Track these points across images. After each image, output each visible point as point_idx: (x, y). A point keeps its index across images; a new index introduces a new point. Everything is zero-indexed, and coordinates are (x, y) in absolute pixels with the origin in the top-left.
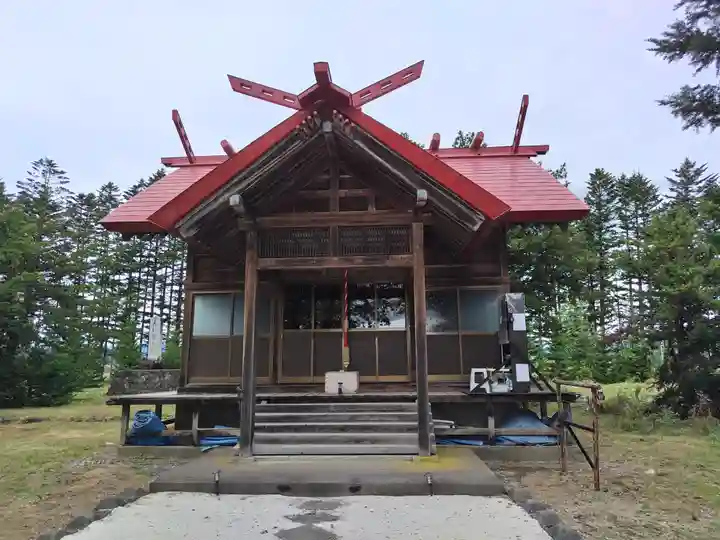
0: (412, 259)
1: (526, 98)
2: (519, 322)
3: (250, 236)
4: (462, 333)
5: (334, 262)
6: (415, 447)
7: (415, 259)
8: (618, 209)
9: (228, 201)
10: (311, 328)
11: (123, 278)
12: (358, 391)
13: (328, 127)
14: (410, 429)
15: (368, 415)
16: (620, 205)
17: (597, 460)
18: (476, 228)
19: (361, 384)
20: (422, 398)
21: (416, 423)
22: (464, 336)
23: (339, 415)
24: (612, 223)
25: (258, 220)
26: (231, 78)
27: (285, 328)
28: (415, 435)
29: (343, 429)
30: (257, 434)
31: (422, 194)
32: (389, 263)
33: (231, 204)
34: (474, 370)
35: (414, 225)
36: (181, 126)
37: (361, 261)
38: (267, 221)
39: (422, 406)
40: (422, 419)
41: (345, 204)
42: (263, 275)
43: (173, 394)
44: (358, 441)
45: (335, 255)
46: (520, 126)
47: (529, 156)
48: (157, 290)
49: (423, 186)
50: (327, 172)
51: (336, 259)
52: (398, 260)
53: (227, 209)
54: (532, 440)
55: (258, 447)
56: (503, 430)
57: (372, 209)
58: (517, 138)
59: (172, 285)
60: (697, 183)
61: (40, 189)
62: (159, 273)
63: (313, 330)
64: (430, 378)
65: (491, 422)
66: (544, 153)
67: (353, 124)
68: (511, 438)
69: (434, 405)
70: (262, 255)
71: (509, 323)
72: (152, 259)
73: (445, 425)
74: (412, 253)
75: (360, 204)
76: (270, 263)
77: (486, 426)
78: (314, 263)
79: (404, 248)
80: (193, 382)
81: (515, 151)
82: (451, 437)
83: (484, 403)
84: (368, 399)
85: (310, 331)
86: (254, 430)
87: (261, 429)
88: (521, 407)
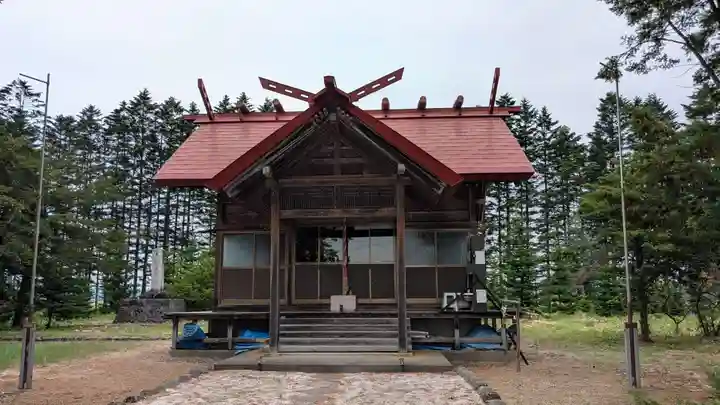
0: (396, 211)
2: (480, 258)
3: (275, 194)
4: (438, 266)
5: (336, 213)
6: (396, 348)
7: (398, 211)
9: (262, 171)
10: (316, 261)
11: (106, 208)
12: (356, 310)
13: (333, 117)
14: (393, 336)
15: (362, 325)
18: (440, 192)
19: (358, 305)
20: (400, 316)
21: (397, 332)
22: (439, 268)
23: (341, 326)
25: (280, 181)
26: (261, 79)
27: (297, 261)
28: (397, 340)
29: (342, 336)
30: (281, 339)
31: (402, 167)
32: (378, 214)
33: (264, 172)
34: (446, 294)
35: (398, 186)
36: (205, 91)
38: (287, 182)
39: (401, 321)
40: (402, 329)
41: (345, 170)
42: (283, 222)
43: (210, 312)
47: (502, 117)
48: (142, 219)
49: (402, 162)
50: (333, 144)
51: (339, 210)
53: (260, 176)
54: (488, 347)
55: (283, 347)
56: (466, 339)
57: (366, 174)
59: (157, 214)
61: (15, 112)
62: (143, 202)
63: (319, 263)
64: (409, 301)
65: (457, 332)
68: (473, 345)
69: (412, 320)
70: (283, 208)
71: (472, 258)
72: (136, 187)
73: (422, 335)
74: (396, 207)
75: (358, 170)
76: (288, 214)
77: (454, 336)
78: (321, 214)
79: (391, 202)
80: (224, 303)
81: (491, 112)
82: (427, 344)
83: (452, 319)
84: (364, 315)
85: (315, 264)
86: (279, 335)
87: (284, 335)
88: (483, 323)
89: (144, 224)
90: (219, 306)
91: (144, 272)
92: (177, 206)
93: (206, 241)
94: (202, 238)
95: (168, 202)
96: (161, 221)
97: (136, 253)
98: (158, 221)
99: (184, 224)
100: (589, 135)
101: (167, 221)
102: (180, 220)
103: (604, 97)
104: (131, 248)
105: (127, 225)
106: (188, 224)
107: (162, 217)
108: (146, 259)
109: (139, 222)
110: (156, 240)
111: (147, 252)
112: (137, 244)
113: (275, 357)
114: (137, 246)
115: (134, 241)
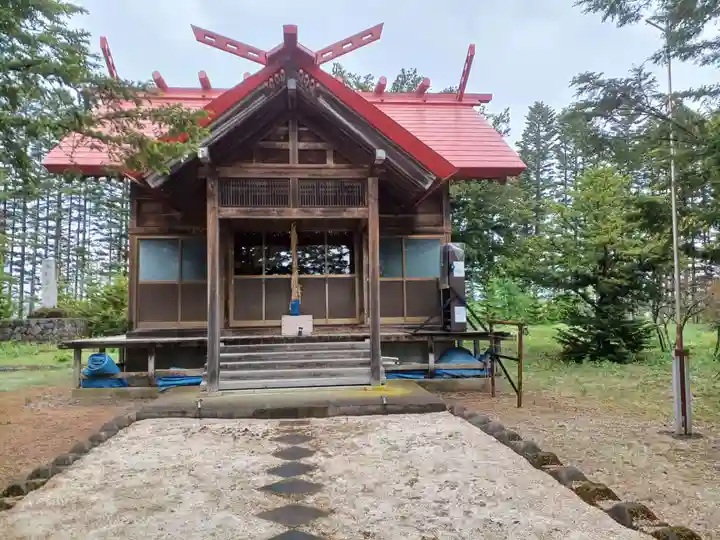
0: (368, 212)
1: (472, 48)
2: (459, 269)
3: (212, 186)
4: (406, 279)
5: (294, 213)
6: (367, 379)
7: (369, 212)
8: (557, 149)
10: (261, 273)
12: (314, 333)
13: (292, 84)
14: (362, 364)
15: (322, 353)
16: (558, 142)
17: (520, 384)
18: (427, 187)
19: (315, 326)
20: (373, 338)
21: (369, 359)
22: (407, 282)
23: (298, 353)
24: (549, 161)
25: (218, 169)
26: (195, 28)
27: (235, 274)
28: (368, 369)
29: (301, 366)
30: (223, 373)
31: (382, 154)
32: (345, 215)
33: (199, 155)
35: (370, 180)
36: (110, 54)
37: (319, 213)
38: (227, 171)
39: (373, 344)
40: (373, 355)
41: (303, 157)
43: (122, 338)
44: (316, 375)
45: (294, 207)
46: (466, 74)
47: (472, 105)
48: (28, 225)
49: (381, 147)
50: (287, 124)
51: (295, 210)
52: (355, 212)
55: (224, 383)
56: (442, 365)
57: (330, 163)
58: (463, 86)
60: (639, 122)
62: (28, 205)
63: (264, 276)
64: (383, 320)
65: (432, 358)
66: (487, 101)
67: (318, 85)
68: (449, 372)
69: (383, 344)
70: (223, 205)
71: (450, 270)
73: (389, 361)
74: (367, 206)
75: (320, 157)
76: (231, 212)
77: (427, 361)
78: (274, 213)
79: (360, 201)
80: (142, 327)
81: (460, 100)
82: (397, 371)
83: (425, 343)
84: (321, 339)
85: (261, 277)
86: (221, 368)
87: (226, 368)
88: (456, 345)
89: (31, 230)
90: (136, 331)
91: (32, 286)
92: (69, 211)
93: (107, 251)
94: (101, 248)
95: (59, 206)
96: (52, 228)
97: (21, 264)
98: (48, 228)
99: (78, 231)
100: (517, 144)
101: (58, 228)
102: (75, 226)
103: (533, 106)
104: (15, 259)
105: (10, 232)
106: (84, 232)
107: (52, 223)
108: (33, 272)
109: (24, 229)
110: (46, 249)
111: (34, 264)
112: (23, 255)
113: (215, 397)
114: (23, 257)
115: (18, 249)
